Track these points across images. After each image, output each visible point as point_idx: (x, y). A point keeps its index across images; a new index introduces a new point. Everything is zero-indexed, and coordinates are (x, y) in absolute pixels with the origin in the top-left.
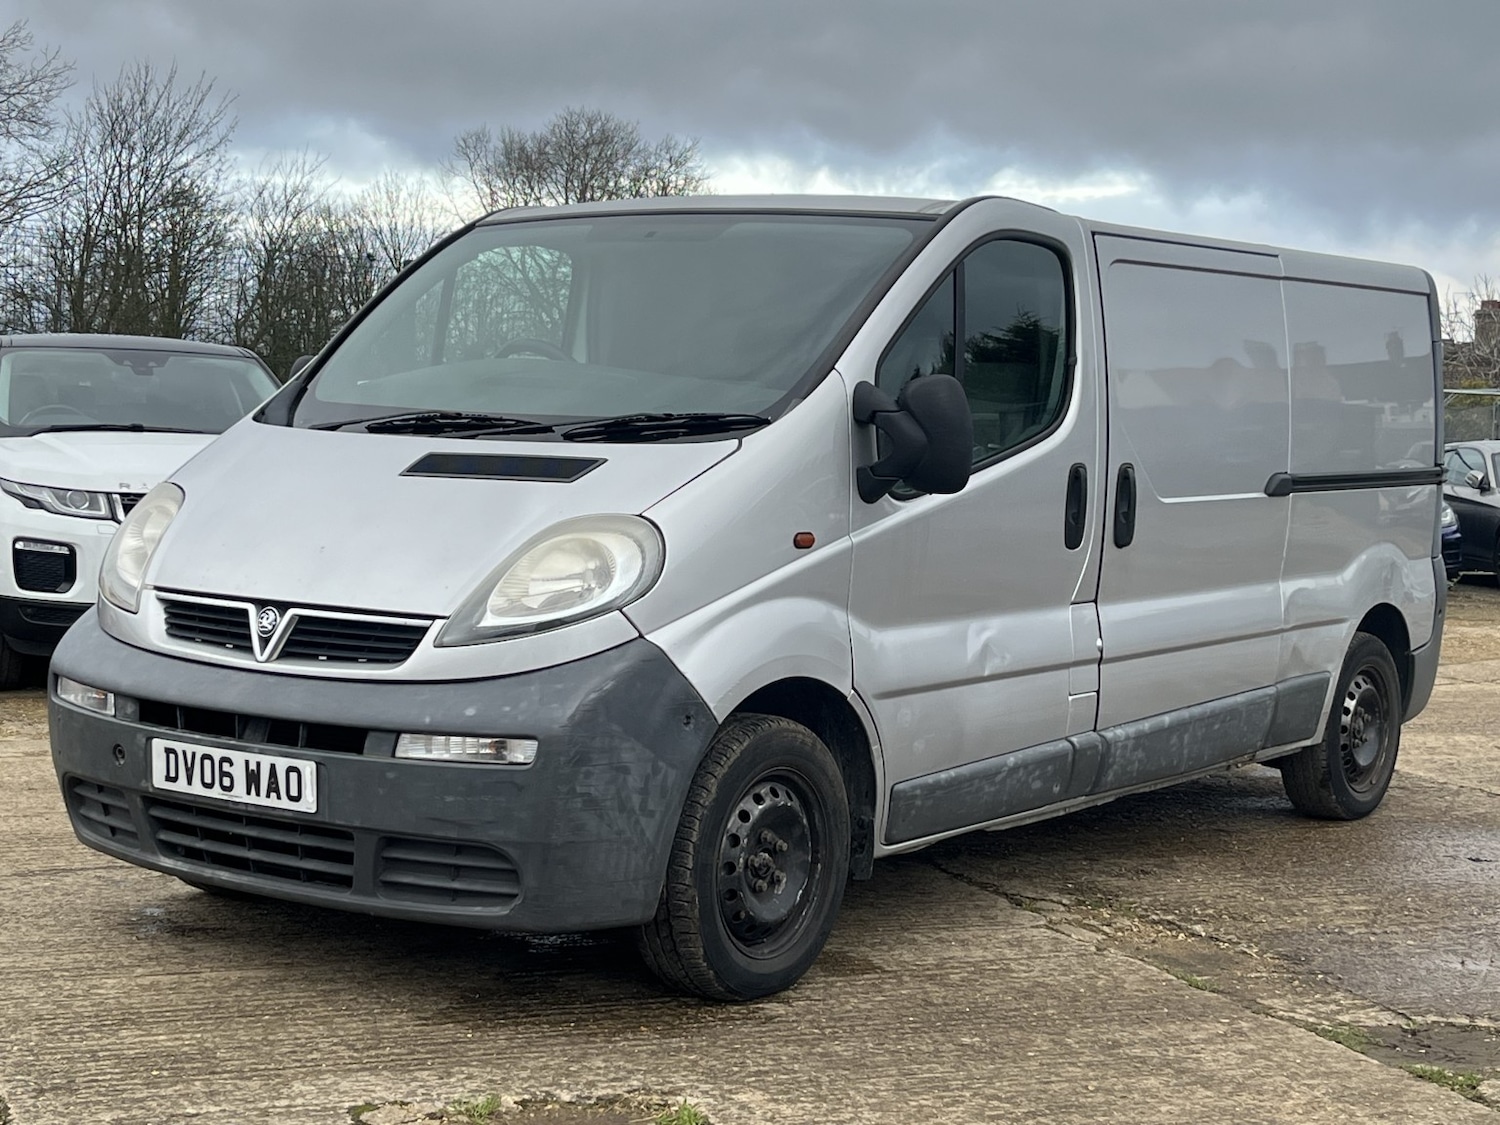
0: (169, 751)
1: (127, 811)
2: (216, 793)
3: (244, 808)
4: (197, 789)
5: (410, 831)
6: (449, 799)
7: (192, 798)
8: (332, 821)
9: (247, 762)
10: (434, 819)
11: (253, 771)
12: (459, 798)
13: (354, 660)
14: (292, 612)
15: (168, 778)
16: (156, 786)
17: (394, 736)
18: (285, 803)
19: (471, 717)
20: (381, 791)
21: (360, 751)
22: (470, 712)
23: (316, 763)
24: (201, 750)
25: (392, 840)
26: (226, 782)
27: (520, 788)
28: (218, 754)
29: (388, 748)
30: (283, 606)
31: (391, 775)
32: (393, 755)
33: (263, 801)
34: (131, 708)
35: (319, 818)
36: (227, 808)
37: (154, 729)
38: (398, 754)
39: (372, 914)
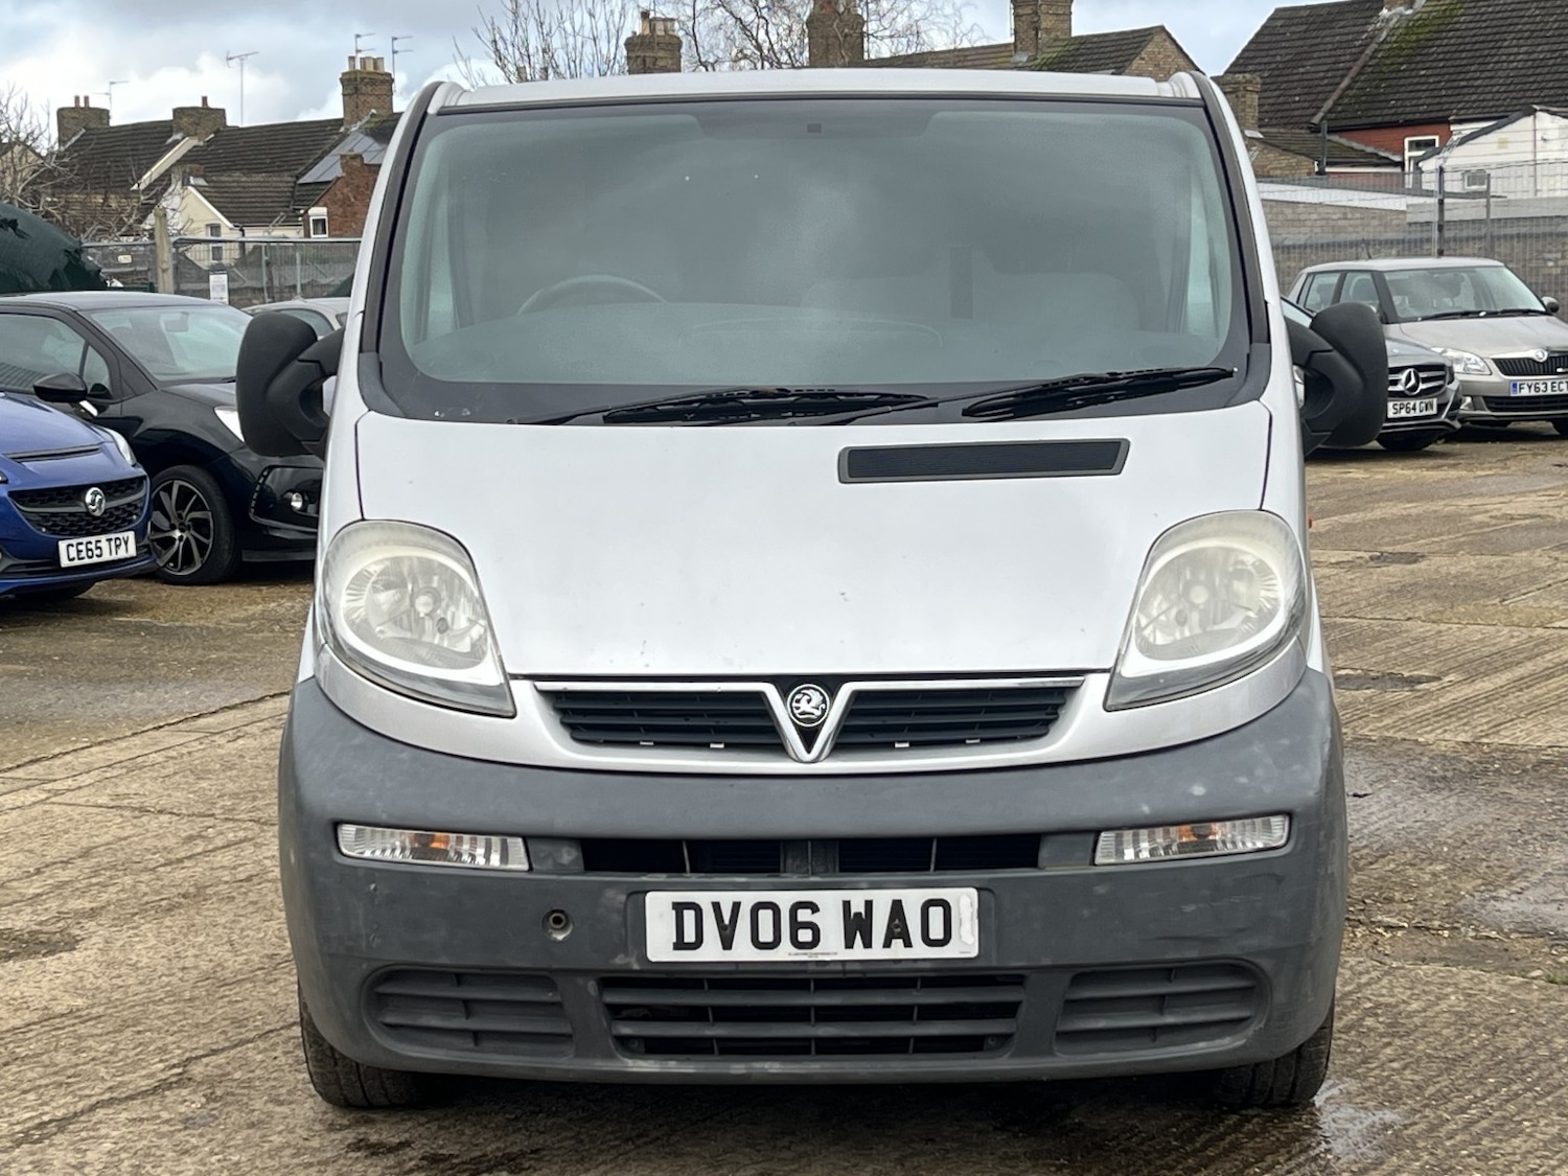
0: (679, 908)
1: (559, 1004)
2: (785, 953)
3: (839, 967)
4: (743, 951)
5: (1130, 959)
6: (1189, 908)
7: (733, 968)
8: (1002, 964)
9: (847, 905)
10: (1165, 938)
11: (858, 914)
12: (1201, 905)
13: (961, 743)
14: (847, 689)
15: (680, 945)
16: (653, 960)
17: (1091, 838)
18: (920, 951)
19: (1203, 796)
20: (1086, 913)
21: (1033, 863)
22: (1198, 790)
23: (978, 889)
24: (748, 899)
25: (1085, 975)
26: (805, 935)
27: (1280, 880)
28: (785, 899)
29: (1087, 854)
30: (830, 683)
31: (1101, 890)
32: (1093, 863)
33: (877, 952)
34: (569, 855)
35: (981, 964)
36: (805, 972)
37: (644, 879)
38: (1098, 860)
39: (1045, 1079)
